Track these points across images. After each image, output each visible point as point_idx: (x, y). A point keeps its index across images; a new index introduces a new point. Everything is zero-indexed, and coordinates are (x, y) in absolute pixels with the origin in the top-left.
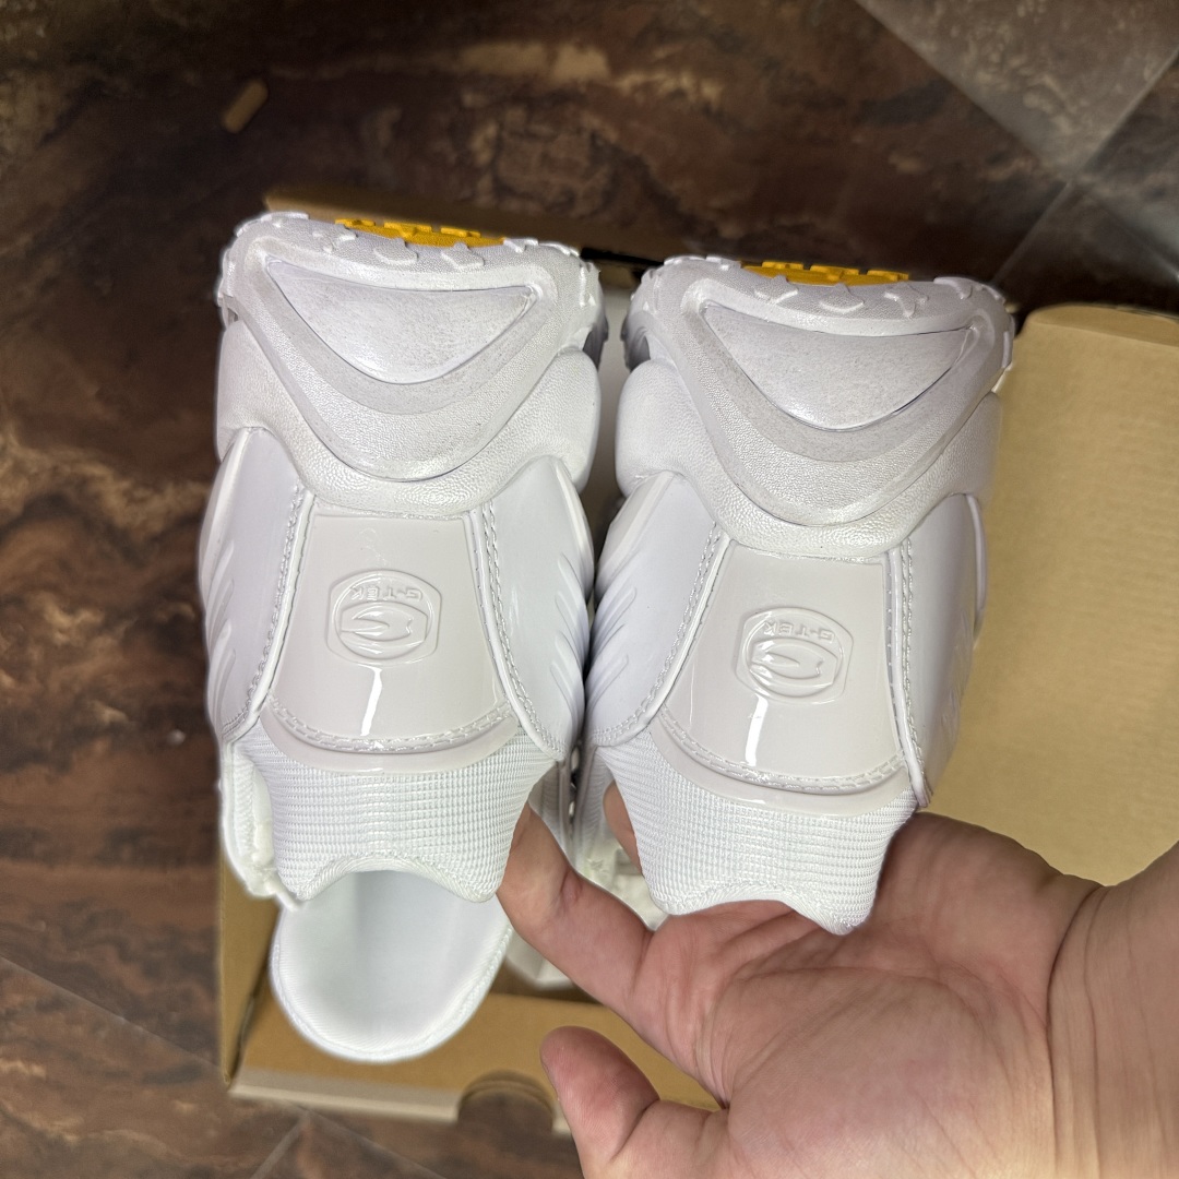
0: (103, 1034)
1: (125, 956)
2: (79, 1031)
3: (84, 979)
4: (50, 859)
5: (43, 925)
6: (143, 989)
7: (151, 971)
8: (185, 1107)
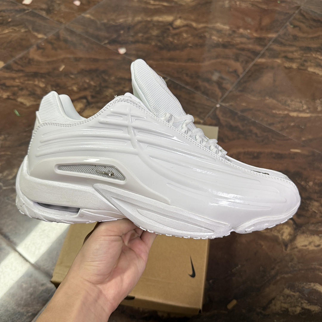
0: (261, 119)
1: (256, 134)
2: (266, 119)
3: (264, 129)
4: (271, 153)
5: (273, 140)
6: (252, 128)
7: (251, 131)
8: (244, 104)
